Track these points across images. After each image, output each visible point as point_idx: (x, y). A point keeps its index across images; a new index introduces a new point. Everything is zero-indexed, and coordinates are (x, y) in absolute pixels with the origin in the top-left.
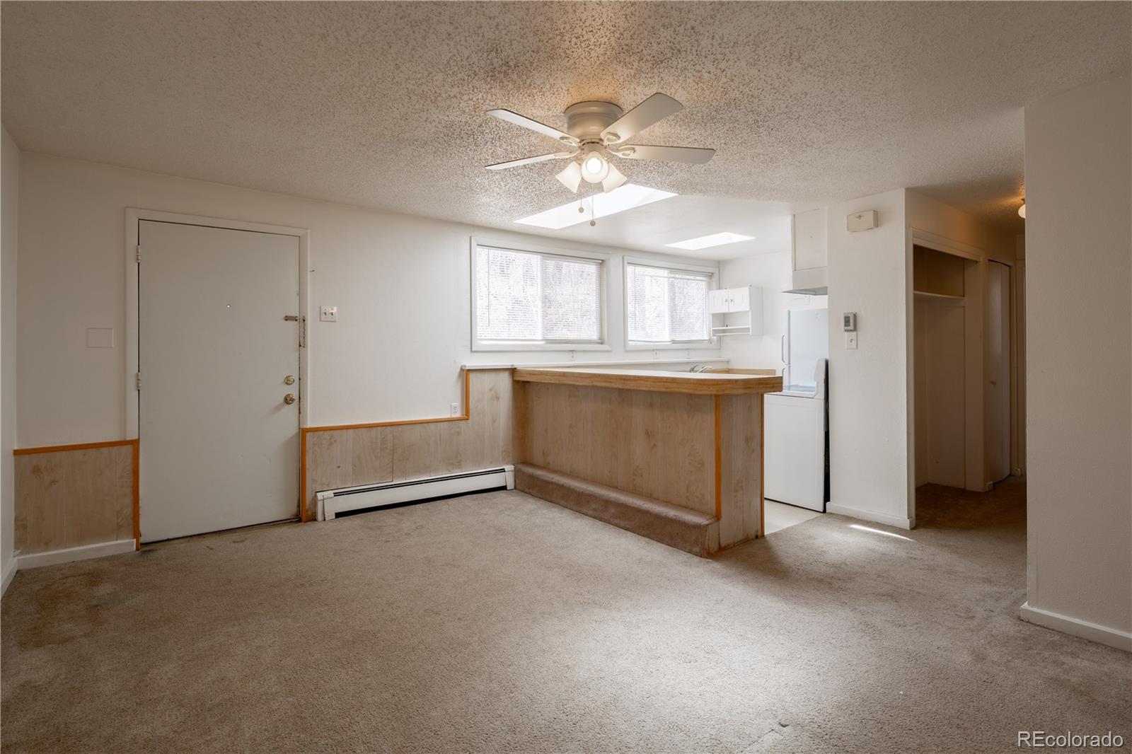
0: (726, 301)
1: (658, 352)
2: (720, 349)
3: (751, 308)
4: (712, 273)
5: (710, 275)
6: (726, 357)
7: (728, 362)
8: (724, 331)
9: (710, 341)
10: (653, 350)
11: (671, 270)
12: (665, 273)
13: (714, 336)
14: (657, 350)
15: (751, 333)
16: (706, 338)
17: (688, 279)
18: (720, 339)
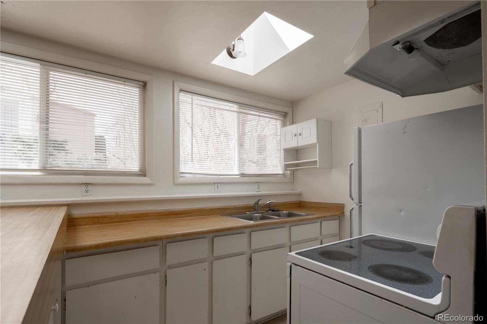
0: (296, 135)
1: (219, 185)
2: (293, 183)
3: (318, 142)
4: (286, 113)
5: (285, 115)
6: (299, 190)
7: (300, 194)
8: (297, 165)
9: (284, 175)
10: (214, 183)
11: (241, 105)
12: (235, 107)
13: (287, 170)
14: (218, 183)
15: (318, 166)
16: (280, 172)
17: (260, 116)
18: (293, 173)
